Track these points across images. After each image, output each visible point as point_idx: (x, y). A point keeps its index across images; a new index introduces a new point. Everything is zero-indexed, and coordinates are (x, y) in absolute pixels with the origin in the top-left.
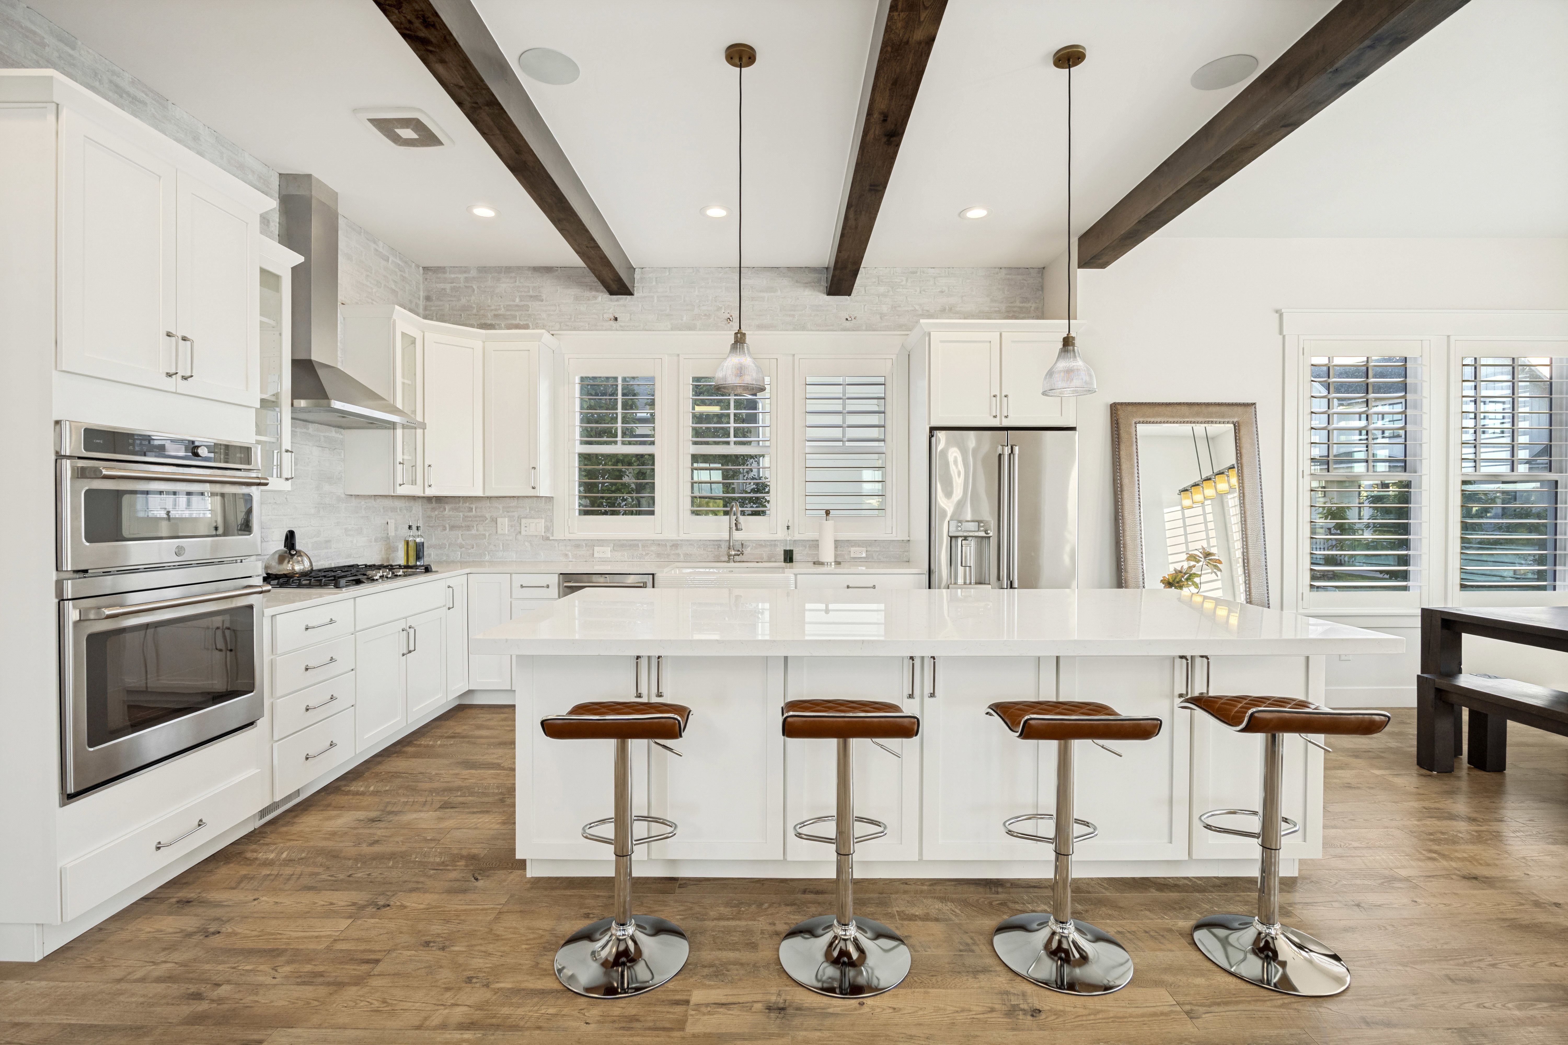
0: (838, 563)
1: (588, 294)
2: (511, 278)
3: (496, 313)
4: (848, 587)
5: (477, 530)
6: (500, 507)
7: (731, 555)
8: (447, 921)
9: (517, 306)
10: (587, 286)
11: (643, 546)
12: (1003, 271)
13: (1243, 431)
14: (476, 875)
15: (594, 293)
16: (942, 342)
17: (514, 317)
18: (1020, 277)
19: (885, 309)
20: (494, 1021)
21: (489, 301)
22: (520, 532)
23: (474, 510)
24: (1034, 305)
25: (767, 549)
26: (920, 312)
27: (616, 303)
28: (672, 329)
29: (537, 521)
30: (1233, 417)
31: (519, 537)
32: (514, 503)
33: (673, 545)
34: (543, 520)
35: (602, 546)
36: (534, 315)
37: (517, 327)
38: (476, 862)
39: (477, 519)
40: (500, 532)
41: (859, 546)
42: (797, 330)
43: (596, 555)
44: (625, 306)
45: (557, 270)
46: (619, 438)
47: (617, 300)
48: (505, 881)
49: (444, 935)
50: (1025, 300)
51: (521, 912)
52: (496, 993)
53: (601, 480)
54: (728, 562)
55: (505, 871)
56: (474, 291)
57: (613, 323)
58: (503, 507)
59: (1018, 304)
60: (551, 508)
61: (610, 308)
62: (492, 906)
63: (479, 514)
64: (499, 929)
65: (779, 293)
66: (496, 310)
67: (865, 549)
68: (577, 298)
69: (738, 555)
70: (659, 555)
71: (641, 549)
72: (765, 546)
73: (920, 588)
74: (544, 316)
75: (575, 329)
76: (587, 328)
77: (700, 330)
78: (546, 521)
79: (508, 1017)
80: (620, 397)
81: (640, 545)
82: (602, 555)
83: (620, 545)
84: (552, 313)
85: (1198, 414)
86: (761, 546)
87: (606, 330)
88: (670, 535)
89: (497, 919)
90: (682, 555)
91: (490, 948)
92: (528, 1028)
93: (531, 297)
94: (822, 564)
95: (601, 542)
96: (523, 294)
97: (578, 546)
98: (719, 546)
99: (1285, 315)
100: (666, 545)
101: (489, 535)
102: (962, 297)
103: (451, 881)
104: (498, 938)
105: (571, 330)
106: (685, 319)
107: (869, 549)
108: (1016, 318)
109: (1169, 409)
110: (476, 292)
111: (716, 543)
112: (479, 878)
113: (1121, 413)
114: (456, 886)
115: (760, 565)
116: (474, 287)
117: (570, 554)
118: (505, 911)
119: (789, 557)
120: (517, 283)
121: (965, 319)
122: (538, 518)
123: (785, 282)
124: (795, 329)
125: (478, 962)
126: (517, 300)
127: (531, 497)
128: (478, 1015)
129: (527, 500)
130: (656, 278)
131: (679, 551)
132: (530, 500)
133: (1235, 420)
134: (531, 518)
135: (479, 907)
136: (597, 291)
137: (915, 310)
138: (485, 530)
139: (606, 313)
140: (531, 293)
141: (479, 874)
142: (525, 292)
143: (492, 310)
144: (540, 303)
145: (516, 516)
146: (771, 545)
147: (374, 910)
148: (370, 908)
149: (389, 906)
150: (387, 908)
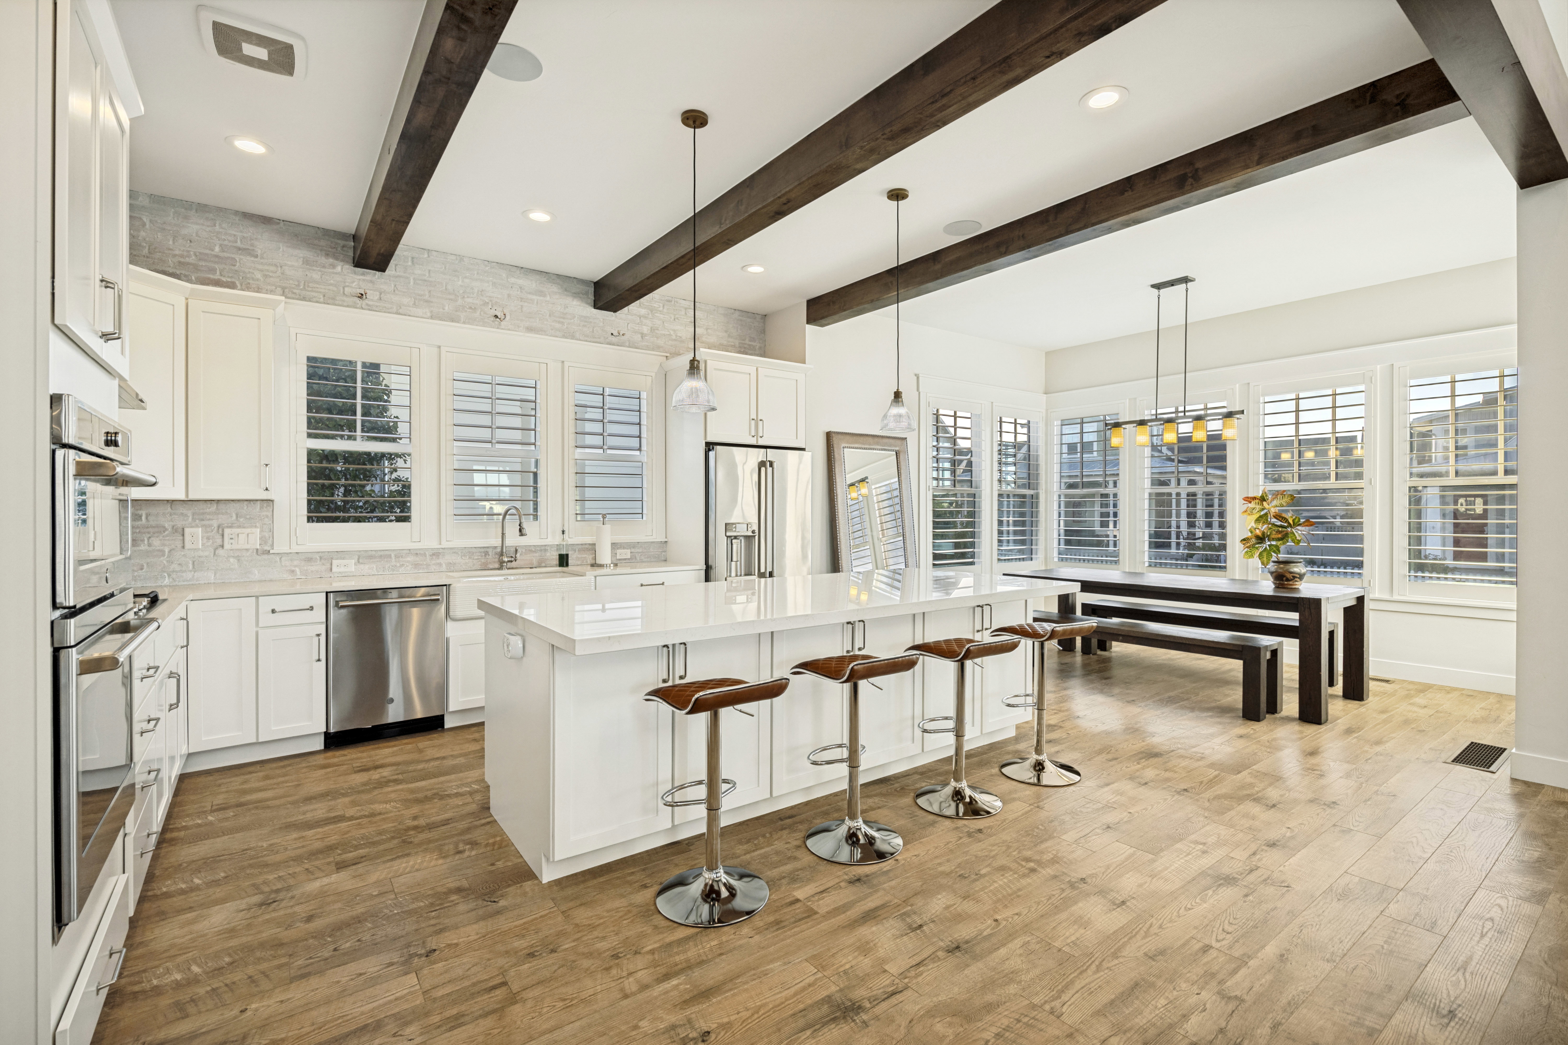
0: (616, 565)
1: (323, 260)
2: (207, 219)
3: (182, 260)
4: (642, 585)
5: (149, 545)
6: (190, 513)
7: (504, 562)
8: (524, 936)
9: (216, 256)
10: (321, 250)
11: (397, 557)
12: (737, 313)
13: (902, 456)
14: (488, 899)
15: (331, 260)
16: (715, 369)
17: (213, 271)
18: (749, 320)
19: (645, 330)
21: (171, 243)
22: (222, 546)
23: (144, 518)
24: (758, 345)
25: (537, 555)
26: (674, 337)
27: (361, 277)
28: (432, 318)
29: (248, 530)
30: (896, 446)
31: (220, 552)
32: (214, 507)
33: (433, 554)
34: (258, 530)
35: (344, 559)
36: (244, 272)
37: (217, 283)
38: (468, 892)
39: (151, 530)
40: (188, 545)
41: (624, 548)
42: (566, 338)
43: (335, 569)
44: (371, 282)
45: (279, 223)
46: (359, 432)
47: (363, 274)
48: (525, 894)
49: (539, 945)
50: (752, 339)
53: (343, 481)
54: (501, 568)
55: (513, 887)
56: (144, 225)
57: (357, 300)
58: (193, 514)
59: (747, 342)
60: (270, 514)
61: (353, 282)
62: (546, 912)
63: (152, 523)
65: (548, 298)
66: (182, 256)
67: (629, 551)
68: (306, 262)
69: (511, 561)
70: (416, 565)
71: (393, 560)
72: (535, 552)
73: (699, 582)
74: (258, 275)
75: (304, 299)
76: (322, 300)
77: (464, 323)
78: (261, 531)
80: (359, 384)
81: (393, 556)
82: (342, 569)
83: (365, 557)
84: (271, 274)
85: (878, 444)
86: (531, 551)
87: (348, 306)
88: (430, 543)
90: (444, 566)
93: (239, 249)
94: (601, 566)
95: (341, 554)
96: (226, 243)
97: (309, 560)
98: (486, 553)
99: (920, 378)
100: (425, 555)
101: (170, 551)
102: (707, 329)
103: (469, 912)
105: (297, 299)
106: (447, 308)
107: (633, 550)
108: (746, 354)
109: (862, 438)
110: (147, 226)
111: (483, 550)
112: (496, 900)
113: (835, 440)
114: (480, 913)
115: (534, 570)
116: (145, 219)
117: (297, 570)
118: (566, 909)
119: (563, 560)
120: (217, 228)
121: (709, 348)
122: (251, 527)
123: (555, 288)
124: (564, 337)
126: (217, 249)
127: (239, 501)
129: (233, 504)
130: (413, 258)
131: (441, 561)
132: (237, 505)
133: (897, 449)
134: (239, 527)
135: (533, 917)
136: (337, 259)
137: (670, 335)
138: (164, 545)
139: (348, 286)
140: (239, 244)
141: (490, 897)
142: (230, 241)
143: (175, 256)
144: (252, 259)
145: (215, 525)
146: (541, 550)
147: (424, 959)
148: (416, 960)
149: (435, 950)
150: (437, 952)
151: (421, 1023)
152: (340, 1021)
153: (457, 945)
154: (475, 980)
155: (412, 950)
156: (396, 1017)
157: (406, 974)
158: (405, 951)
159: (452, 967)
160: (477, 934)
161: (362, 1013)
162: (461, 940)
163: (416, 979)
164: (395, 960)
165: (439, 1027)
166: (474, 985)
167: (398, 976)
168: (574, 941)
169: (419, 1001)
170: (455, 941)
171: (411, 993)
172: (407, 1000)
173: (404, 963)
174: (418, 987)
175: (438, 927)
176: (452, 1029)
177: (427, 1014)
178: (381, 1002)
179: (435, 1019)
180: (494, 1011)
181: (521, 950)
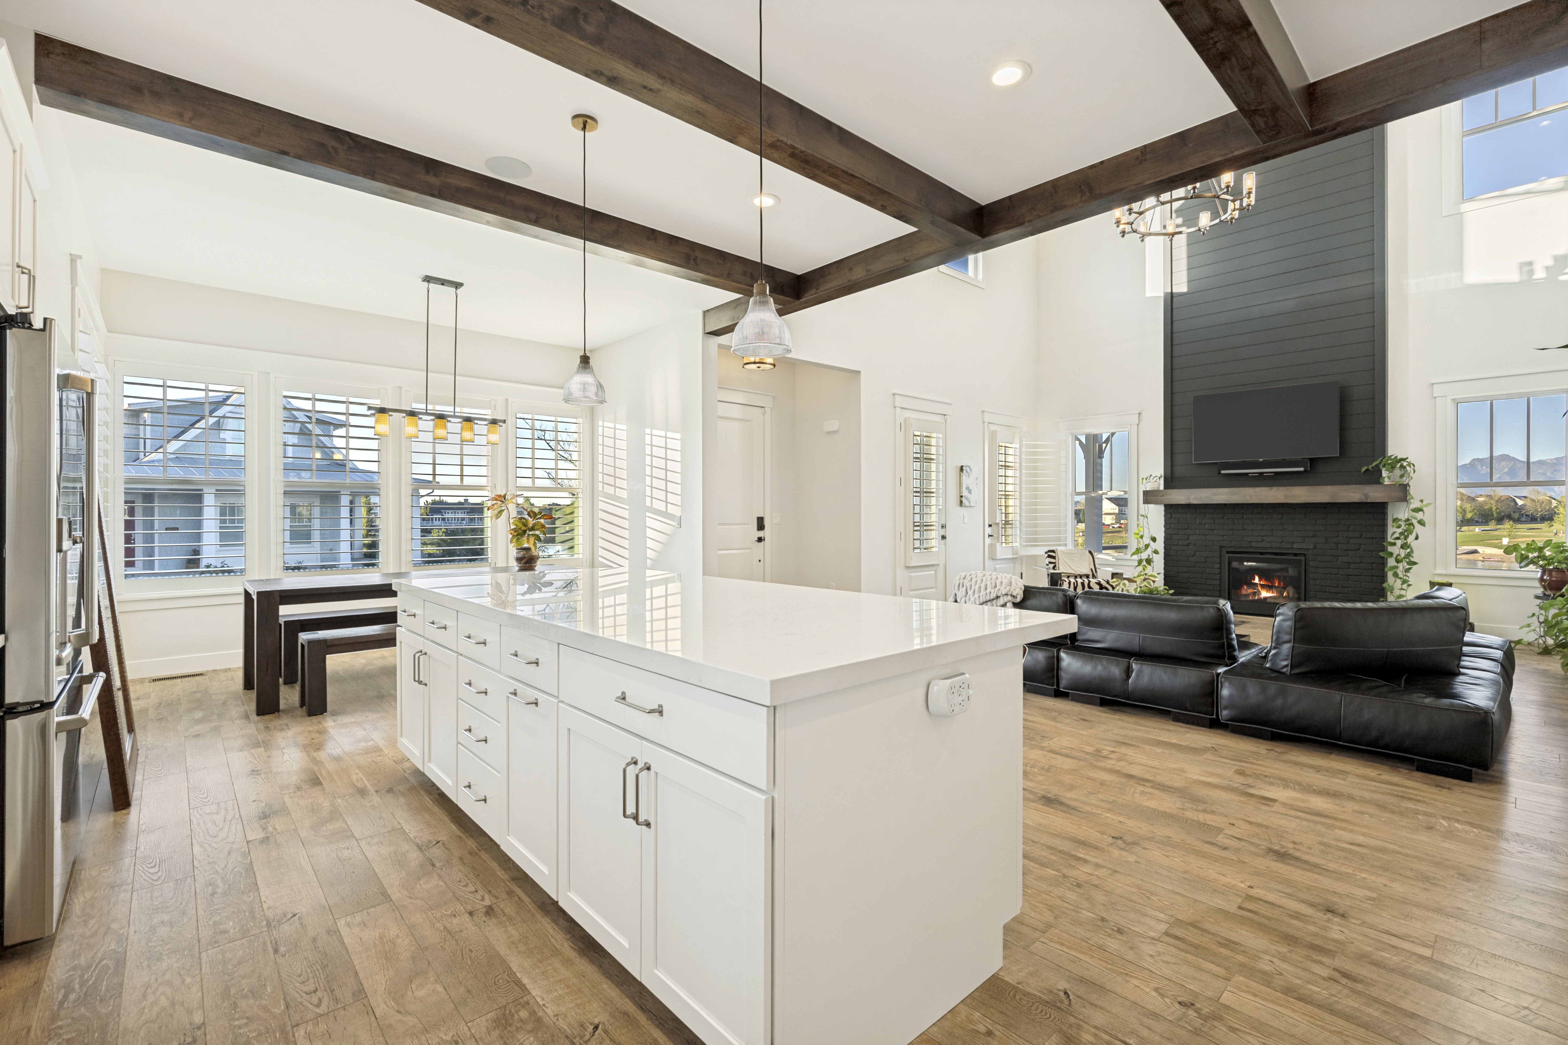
8: (1100, 947)
14: (1066, 1002)
20: (1062, 855)
38: (1064, 1028)
48: (1031, 974)
49: (1103, 933)
51: (1023, 924)
52: (1059, 869)
55: (1028, 989)
62: (1052, 944)
64: (1048, 917)
79: (1052, 854)
89: (1049, 926)
91: (1059, 902)
92: (1041, 844)
103: (1101, 1008)
104: (1051, 908)
112: (1062, 994)
114: (1095, 996)
118: (1038, 932)
125: (1071, 896)
128: (1074, 863)
135: (1066, 950)
141: (1062, 1002)
147: (1198, 1005)
148: (1205, 1011)
149: (1180, 1003)
150: (1180, 999)
151: (1254, 965)
152: (1319, 1023)
153: (1156, 990)
154: (1183, 954)
155: (1198, 1023)
156: (1269, 984)
157: (1227, 1007)
158: (1205, 1029)
159: (1186, 977)
160: (1127, 981)
161: (1294, 1011)
162: (1147, 990)
163: (1224, 995)
164: (1224, 1029)
165: (1244, 952)
166: (1186, 952)
167: (1236, 1011)
168: (1079, 912)
169: (1238, 978)
170: (1154, 994)
171: (1239, 989)
172: (1248, 987)
173: (1220, 1019)
174: (1229, 988)
175: (1150, 1022)
176: (1235, 943)
177: (1243, 965)
178: (1271, 1005)
179: (1240, 958)
180: (1196, 927)
181: (1120, 940)
